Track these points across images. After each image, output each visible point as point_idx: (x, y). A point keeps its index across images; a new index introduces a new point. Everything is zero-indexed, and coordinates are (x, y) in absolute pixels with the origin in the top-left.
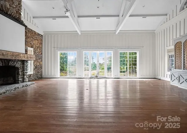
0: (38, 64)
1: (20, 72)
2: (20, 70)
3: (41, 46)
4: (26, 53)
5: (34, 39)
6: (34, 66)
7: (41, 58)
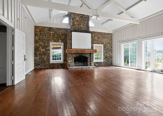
0: (108, 55)
1: (89, 60)
2: (88, 59)
3: (111, 42)
4: (92, 48)
5: (104, 38)
6: (104, 57)
7: (111, 51)
